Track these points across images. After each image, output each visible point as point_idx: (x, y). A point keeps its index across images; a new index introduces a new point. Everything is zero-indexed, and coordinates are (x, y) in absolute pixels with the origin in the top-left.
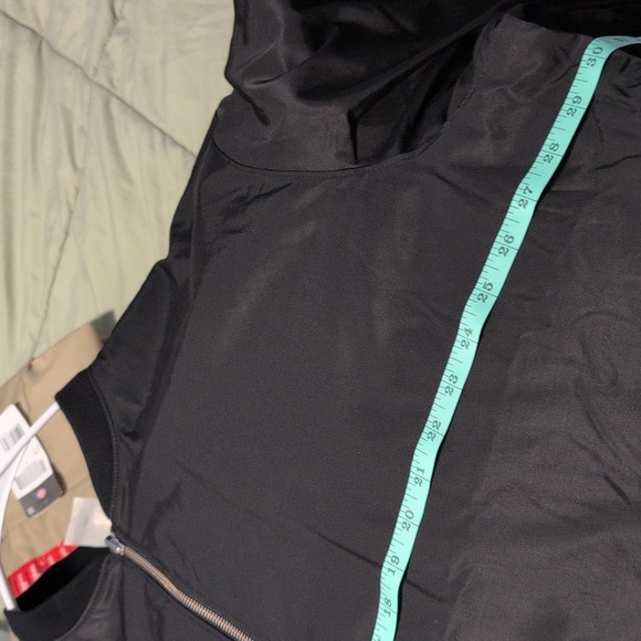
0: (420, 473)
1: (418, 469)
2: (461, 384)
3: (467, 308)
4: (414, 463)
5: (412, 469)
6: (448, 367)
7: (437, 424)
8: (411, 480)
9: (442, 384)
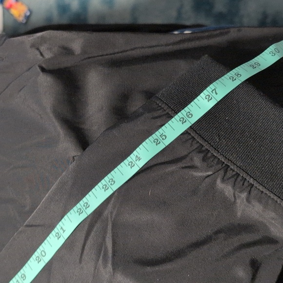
0: (61, 231)
1: (62, 228)
2: (115, 187)
3: (144, 143)
4: (60, 223)
5: (58, 226)
6: (112, 172)
7: (87, 206)
8: (53, 233)
9: (103, 181)
